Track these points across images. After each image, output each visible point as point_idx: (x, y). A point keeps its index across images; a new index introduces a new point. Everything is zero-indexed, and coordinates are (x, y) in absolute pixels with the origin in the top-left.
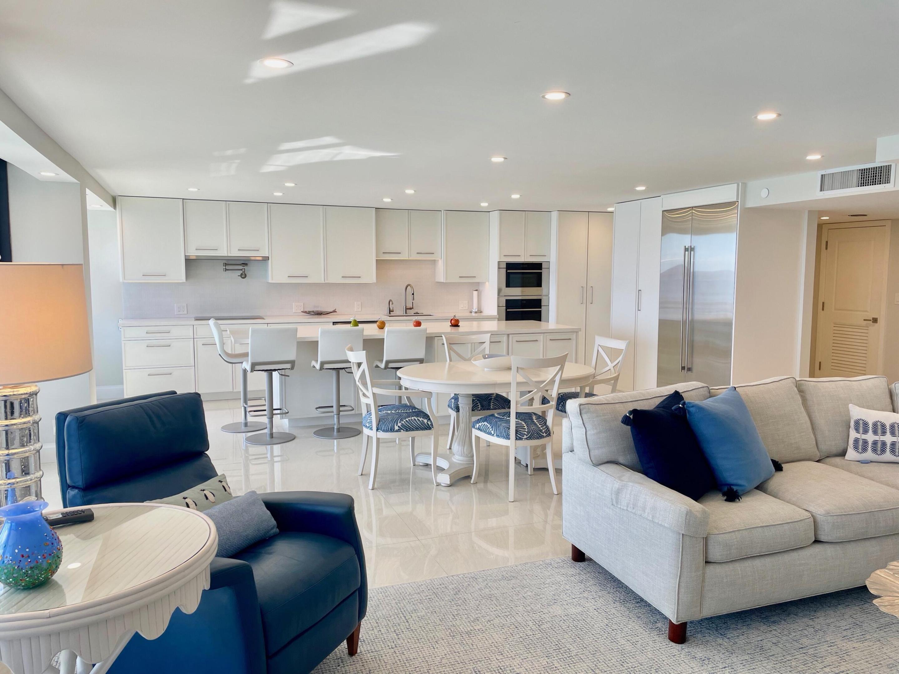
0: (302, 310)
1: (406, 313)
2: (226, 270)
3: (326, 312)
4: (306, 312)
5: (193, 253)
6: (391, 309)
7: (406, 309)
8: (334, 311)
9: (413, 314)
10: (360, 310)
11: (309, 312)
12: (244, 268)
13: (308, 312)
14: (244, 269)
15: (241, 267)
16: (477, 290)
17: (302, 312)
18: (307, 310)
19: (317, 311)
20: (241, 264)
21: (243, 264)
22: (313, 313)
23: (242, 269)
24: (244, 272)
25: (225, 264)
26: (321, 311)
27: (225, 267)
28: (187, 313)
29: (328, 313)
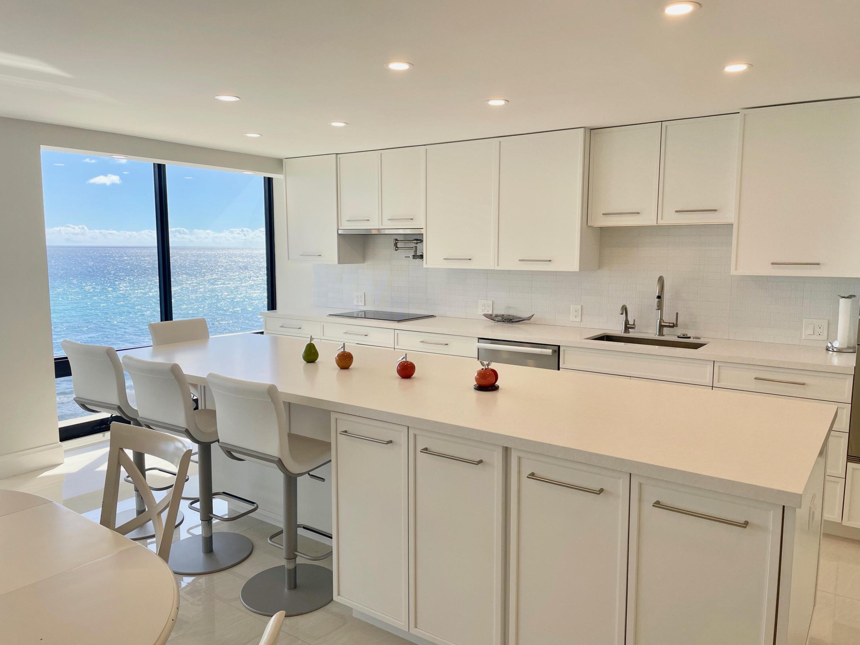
0: (490, 313)
1: (661, 333)
3: (520, 318)
4: (490, 317)
5: (348, 226)
6: (631, 322)
7: (661, 327)
8: (529, 318)
9: (675, 339)
10: (579, 319)
11: (496, 316)
12: (416, 245)
13: (494, 316)
15: (413, 245)
16: (850, 297)
17: (486, 316)
18: (496, 312)
19: (509, 315)
20: (413, 240)
21: (415, 240)
22: (500, 318)
23: (413, 248)
24: (416, 251)
25: (396, 240)
26: (513, 316)
27: (396, 245)
28: (365, 305)
29: (521, 319)
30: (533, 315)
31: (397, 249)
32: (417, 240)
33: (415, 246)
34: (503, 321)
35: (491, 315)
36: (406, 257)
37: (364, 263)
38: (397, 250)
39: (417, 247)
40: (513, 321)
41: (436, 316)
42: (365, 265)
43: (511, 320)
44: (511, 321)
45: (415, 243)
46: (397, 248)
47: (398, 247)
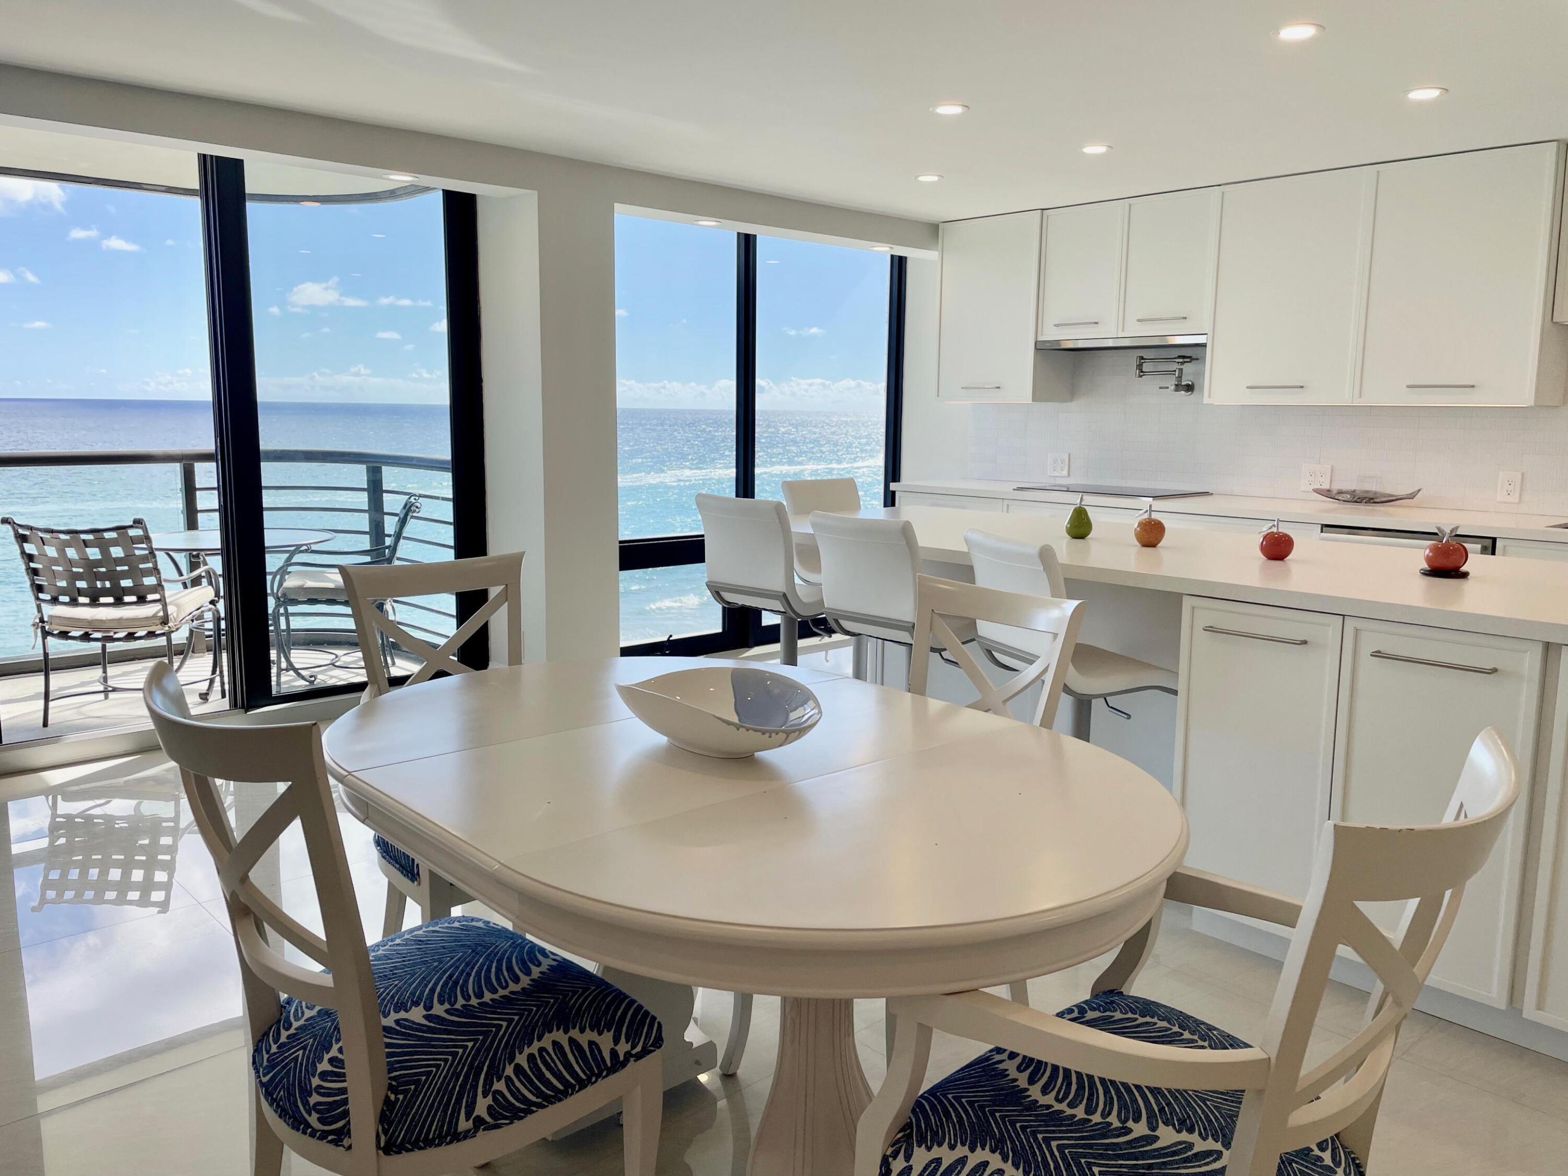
0: (1326, 486)
2: (1142, 373)
3: (1389, 496)
4: (1327, 493)
5: (1052, 334)
8: (1411, 496)
10: (1518, 498)
11: (1340, 492)
12: (1181, 367)
13: (1335, 492)
14: (1181, 370)
15: (1174, 366)
17: (1318, 491)
18: (1336, 487)
19: (1367, 492)
20: (1175, 358)
21: (1180, 357)
22: (1349, 496)
23: (1175, 371)
24: (1180, 377)
25: (1142, 358)
26: (1375, 493)
27: (1140, 367)
28: (1069, 475)
29: (1394, 498)
30: (1419, 490)
31: (1142, 374)
32: (1183, 357)
33: (1179, 369)
34: (1356, 502)
35: (1329, 491)
36: (1160, 388)
37: (1071, 401)
38: (1141, 376)
39: (1182, 369)
40: (1376, 500)
41: (1212, 494)
42: (1073, 405)
43: (1372, 499)
44: (1372, 501)
45: (1178, 363)
46: (1142, 372)
47: (1144, 370)
